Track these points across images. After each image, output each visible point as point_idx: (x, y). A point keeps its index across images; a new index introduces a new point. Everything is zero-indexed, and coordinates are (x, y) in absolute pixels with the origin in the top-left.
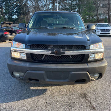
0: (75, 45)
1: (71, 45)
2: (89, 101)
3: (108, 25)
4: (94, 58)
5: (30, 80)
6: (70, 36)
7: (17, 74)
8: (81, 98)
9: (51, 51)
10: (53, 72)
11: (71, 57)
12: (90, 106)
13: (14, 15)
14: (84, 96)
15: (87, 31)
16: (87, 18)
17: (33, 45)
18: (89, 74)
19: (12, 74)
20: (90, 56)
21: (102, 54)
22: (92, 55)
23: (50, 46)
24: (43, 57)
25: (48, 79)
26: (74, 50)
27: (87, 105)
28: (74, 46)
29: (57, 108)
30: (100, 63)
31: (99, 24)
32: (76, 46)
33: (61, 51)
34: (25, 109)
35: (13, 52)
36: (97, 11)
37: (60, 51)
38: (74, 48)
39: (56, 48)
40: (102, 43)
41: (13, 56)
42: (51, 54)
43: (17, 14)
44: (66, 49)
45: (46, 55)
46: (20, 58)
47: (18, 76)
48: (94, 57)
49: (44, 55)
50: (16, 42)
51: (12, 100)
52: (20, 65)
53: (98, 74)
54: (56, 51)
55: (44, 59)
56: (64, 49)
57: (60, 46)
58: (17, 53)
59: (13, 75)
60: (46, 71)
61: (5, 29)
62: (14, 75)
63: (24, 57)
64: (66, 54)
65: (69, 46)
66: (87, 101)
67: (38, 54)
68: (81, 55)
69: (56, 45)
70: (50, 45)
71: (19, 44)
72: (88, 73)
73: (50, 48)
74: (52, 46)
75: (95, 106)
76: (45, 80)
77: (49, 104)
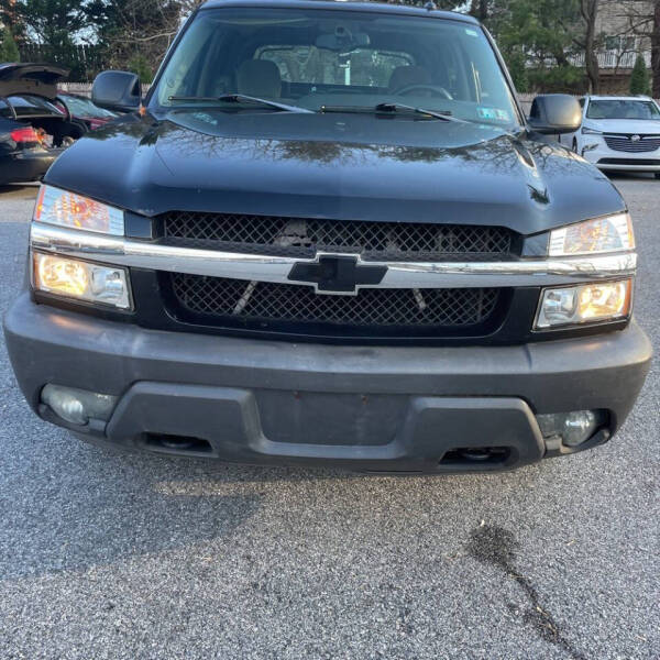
0: (452, 226)
1: (428, 225)
2: (521, 581)
3: (653, 110)
4: (571, 314)
5: (155, 439)
6: (420, 166)
7: (71, 405)
8: (473, 563)
9: (290, 262)
10: (301, 394)
11: (422, 305)
12: (528, 617)
13: (77, 24)
14: (493, 546)
15: (528, 136)
16: (528, 64)
17: (174, 214)
18: (535, 412)
19: (38, 402)
20: (547, 302)
21: (622, 286)
22: (557, 292)
23: (290, 229)
24: (238, 298)
25: (269, 437)
26: (442, 260)
27: (512, 608)
28: (445, 232)
29: (318, 626)
30: (608, 344)
31: (595, 98)
32: (457, 229)
33: (361, 262)
34: (118, 623)
35: (43, 260)
36: (591, 22)
37: (354, 261)
38: (445, 244)
39: (326, 240)
40: (623, 217)
41: (45, 285)
42: (290, 277)
43: (99, 21)
44: (392, 248)
45: (260, 285)
46: (92, 298)
47: (75, 414)
48: (569, 305)
49: (247, 283)
50: (67, 195)
51: (34, 564)
52: (88, 347)
53: (591, 416)
54: (323, 259)
55: (247, 308)
56: (380, 248)
57: (351, 225)
58: (69, 262)
59: (43, 409)
60: (255, 390)
61: (20, 110)
62: (49, 408)
63: (116, 292)
64: (387, 282)
65: (411, 227)
66: (510, 583)
67: (209, 278)
68: (486, 290)
69: (328, 224)
70: (286, 220)
71: (83, 207)
72: (524, 406)
73: (285, 242)
74: (302, 229)
75: (558, 615)
76: (252, 446)
77: (273, 598)
